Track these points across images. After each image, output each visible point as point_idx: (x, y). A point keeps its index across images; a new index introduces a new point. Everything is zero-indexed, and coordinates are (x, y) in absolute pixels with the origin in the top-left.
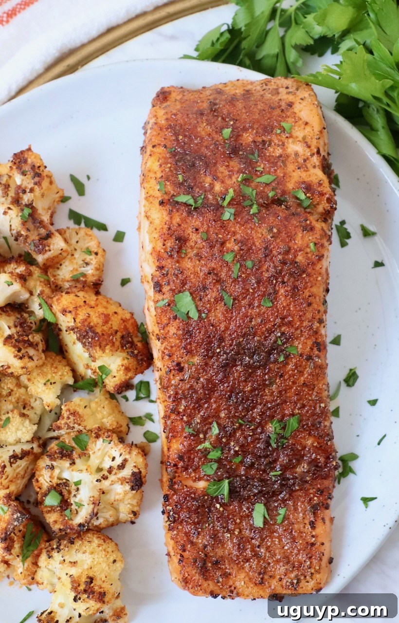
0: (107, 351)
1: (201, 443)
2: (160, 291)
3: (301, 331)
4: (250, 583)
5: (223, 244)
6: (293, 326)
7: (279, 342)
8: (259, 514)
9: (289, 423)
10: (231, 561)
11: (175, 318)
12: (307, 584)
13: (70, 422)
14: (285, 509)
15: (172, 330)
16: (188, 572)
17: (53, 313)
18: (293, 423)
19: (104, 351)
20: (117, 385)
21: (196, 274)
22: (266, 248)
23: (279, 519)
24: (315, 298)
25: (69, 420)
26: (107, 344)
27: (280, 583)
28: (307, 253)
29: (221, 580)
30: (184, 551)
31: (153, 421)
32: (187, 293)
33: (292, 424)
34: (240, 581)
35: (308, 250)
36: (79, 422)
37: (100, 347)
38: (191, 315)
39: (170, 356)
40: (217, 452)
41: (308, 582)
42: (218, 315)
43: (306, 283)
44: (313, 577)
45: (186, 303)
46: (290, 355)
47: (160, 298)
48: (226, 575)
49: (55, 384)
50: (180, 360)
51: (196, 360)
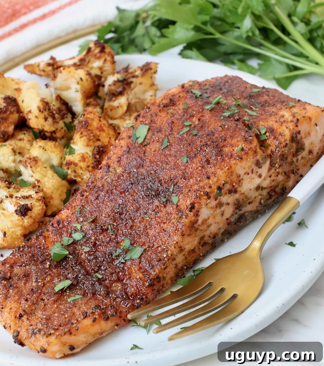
3: (189, 191)
5: (191, 116)
7: (171, 189)
8: (63, 285)
9: (135, 249)
11: (130, 137)
14: (81, 296)
15: (123, 143)
19: (81, 137)
23: (71, 299)
32: (148, 127)
35: (235, 149)
37: (81, 133)
38: (139, 140)
39: (108, 159)
40: (80, 235)
42: (153, 149)
45: (143, 131)
46: (170, 202)
49: (45, 151)
50: (112, 165)
51: (119, 170)
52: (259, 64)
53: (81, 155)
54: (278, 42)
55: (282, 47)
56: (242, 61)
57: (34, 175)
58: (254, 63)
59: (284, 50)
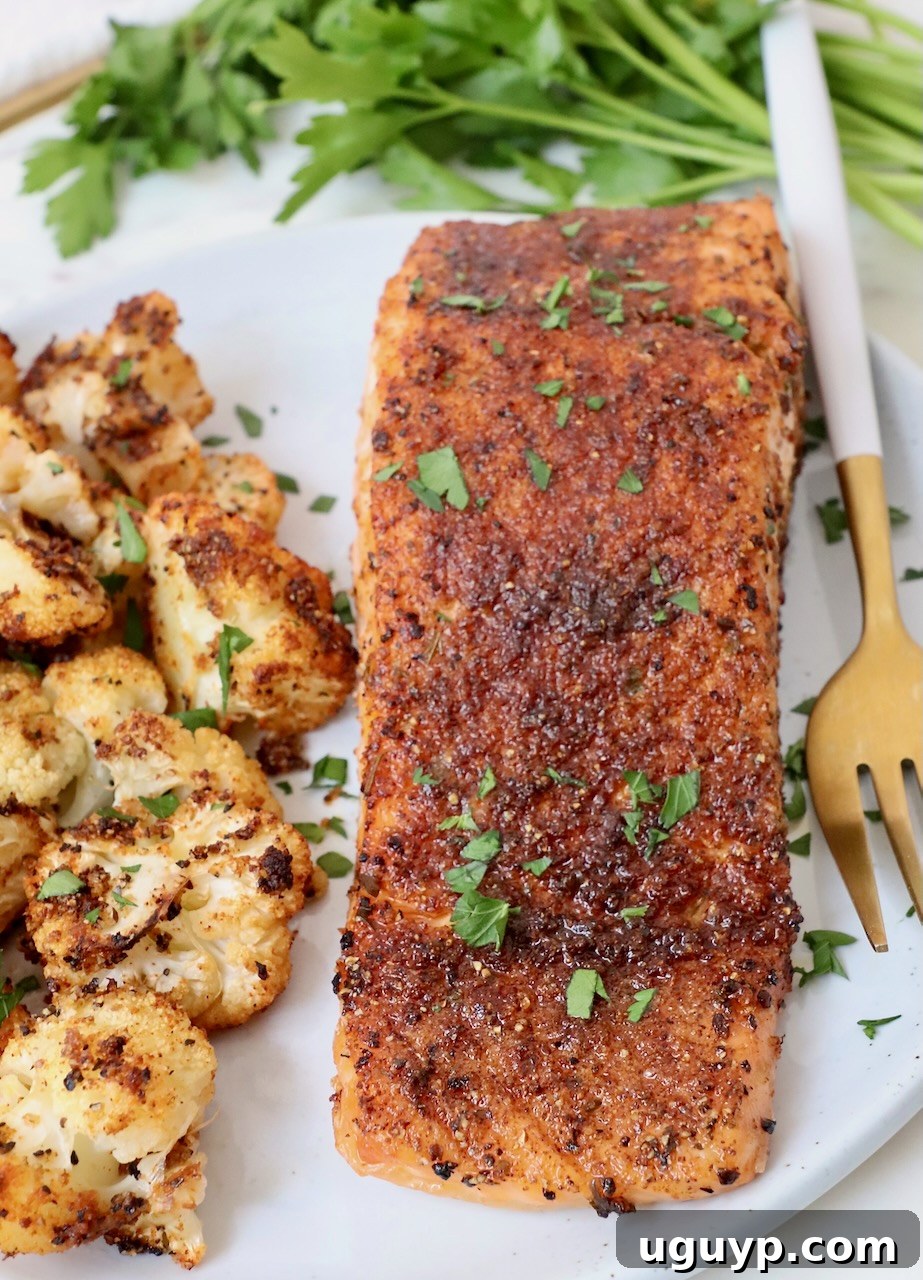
0: (250, 585)
1: (450, 814)
2: (386, 448)
3: (710, 557)
4: (542, 1143)
5: (538, 366)
6: (690, 541)
7: (656, 579)
8: (581, 991)
9: (673, 787)
10: (497, 1086)
11: (415, 506)
12: (697, 1152)
13: (137, 736)
14: (652, 990)
15: (405, 532)
16: (377, 1085)
17: (142, 538)
18: (685, 791)
19: (242, 583)
20: (260, 665)
21: (471, 416)
22: (636, 377)
23: (635, 1012)
24: (745, 487)
25: (136, 732)
26: (251, 572)
27: (624, 1150)
28: (730, 396)
29: (464, 1124)
30: (377, 1045)
31: (343, 833)
32: (448, 452)
33: (682, 792)
34: (513, 1134)
35: (733, 392)
36: (158, 740)
37: (235, 572)
38: (451, 499)
39: (395, 596)
40: (488, 840)
41: (699, 1147)
42: (514, 502)
43: (725, 450)
44: (715, 1134)
45: (442, 471)
46: (680, 614)
47: (386, 462)
48: (481, 1119)
49: (120, 686)
50: (418, 608)
51: (455, 611)
52: (584, 160)
53: (282, 633)
54: (632, 86)
55: (644, 99)
56: (532, 153)
57: (178, 766)
58: (566, 156)
59: (654, 109)
